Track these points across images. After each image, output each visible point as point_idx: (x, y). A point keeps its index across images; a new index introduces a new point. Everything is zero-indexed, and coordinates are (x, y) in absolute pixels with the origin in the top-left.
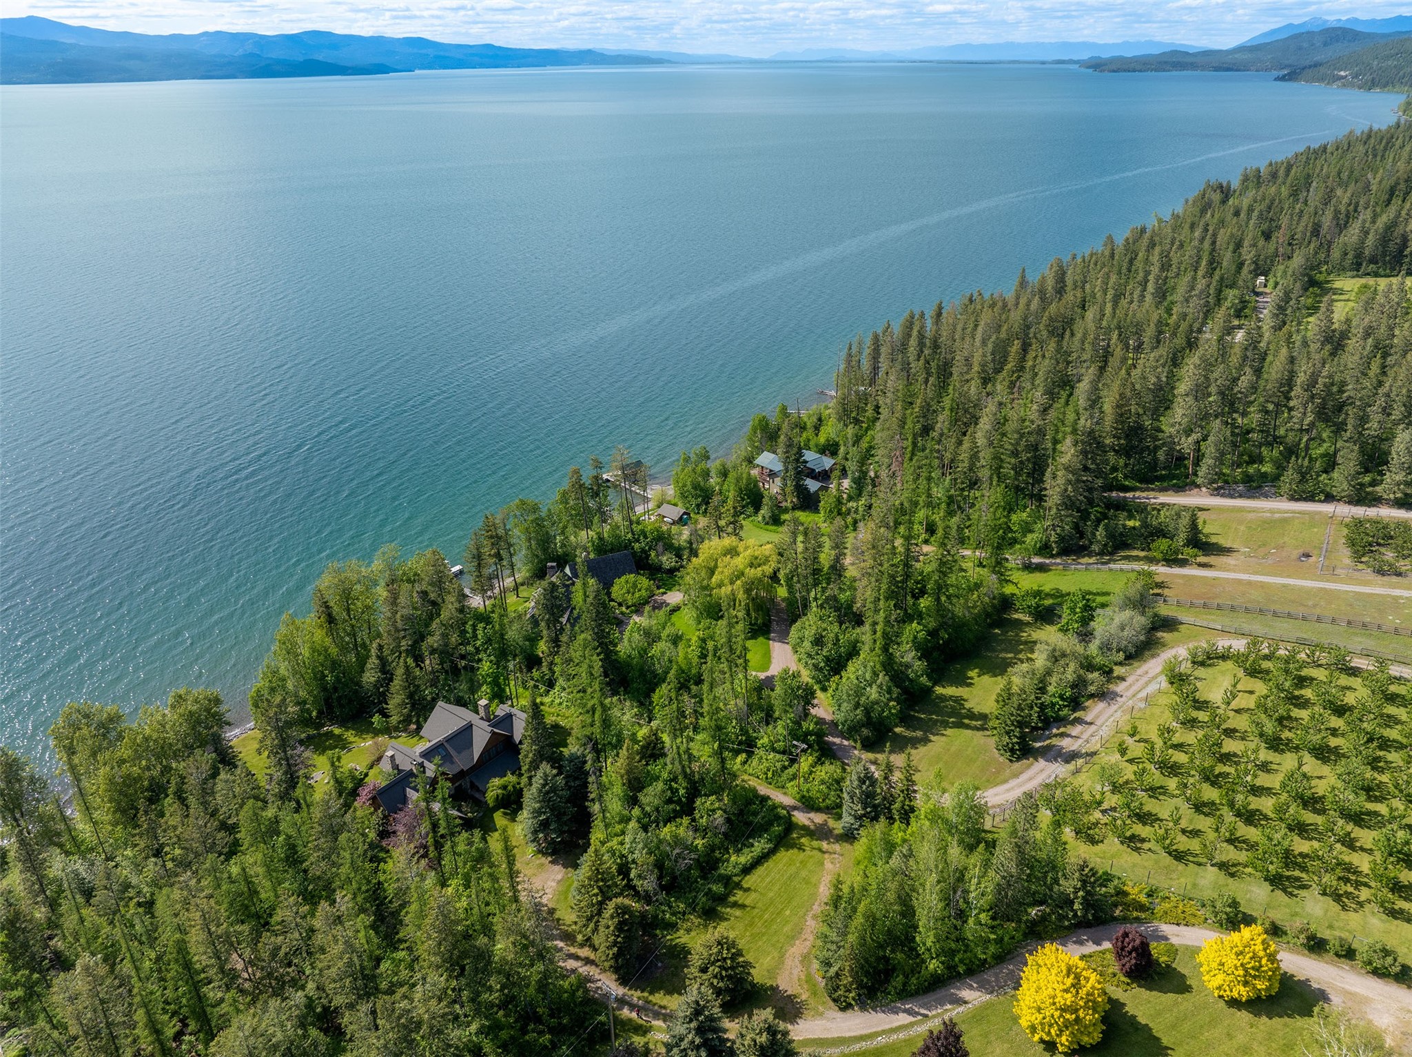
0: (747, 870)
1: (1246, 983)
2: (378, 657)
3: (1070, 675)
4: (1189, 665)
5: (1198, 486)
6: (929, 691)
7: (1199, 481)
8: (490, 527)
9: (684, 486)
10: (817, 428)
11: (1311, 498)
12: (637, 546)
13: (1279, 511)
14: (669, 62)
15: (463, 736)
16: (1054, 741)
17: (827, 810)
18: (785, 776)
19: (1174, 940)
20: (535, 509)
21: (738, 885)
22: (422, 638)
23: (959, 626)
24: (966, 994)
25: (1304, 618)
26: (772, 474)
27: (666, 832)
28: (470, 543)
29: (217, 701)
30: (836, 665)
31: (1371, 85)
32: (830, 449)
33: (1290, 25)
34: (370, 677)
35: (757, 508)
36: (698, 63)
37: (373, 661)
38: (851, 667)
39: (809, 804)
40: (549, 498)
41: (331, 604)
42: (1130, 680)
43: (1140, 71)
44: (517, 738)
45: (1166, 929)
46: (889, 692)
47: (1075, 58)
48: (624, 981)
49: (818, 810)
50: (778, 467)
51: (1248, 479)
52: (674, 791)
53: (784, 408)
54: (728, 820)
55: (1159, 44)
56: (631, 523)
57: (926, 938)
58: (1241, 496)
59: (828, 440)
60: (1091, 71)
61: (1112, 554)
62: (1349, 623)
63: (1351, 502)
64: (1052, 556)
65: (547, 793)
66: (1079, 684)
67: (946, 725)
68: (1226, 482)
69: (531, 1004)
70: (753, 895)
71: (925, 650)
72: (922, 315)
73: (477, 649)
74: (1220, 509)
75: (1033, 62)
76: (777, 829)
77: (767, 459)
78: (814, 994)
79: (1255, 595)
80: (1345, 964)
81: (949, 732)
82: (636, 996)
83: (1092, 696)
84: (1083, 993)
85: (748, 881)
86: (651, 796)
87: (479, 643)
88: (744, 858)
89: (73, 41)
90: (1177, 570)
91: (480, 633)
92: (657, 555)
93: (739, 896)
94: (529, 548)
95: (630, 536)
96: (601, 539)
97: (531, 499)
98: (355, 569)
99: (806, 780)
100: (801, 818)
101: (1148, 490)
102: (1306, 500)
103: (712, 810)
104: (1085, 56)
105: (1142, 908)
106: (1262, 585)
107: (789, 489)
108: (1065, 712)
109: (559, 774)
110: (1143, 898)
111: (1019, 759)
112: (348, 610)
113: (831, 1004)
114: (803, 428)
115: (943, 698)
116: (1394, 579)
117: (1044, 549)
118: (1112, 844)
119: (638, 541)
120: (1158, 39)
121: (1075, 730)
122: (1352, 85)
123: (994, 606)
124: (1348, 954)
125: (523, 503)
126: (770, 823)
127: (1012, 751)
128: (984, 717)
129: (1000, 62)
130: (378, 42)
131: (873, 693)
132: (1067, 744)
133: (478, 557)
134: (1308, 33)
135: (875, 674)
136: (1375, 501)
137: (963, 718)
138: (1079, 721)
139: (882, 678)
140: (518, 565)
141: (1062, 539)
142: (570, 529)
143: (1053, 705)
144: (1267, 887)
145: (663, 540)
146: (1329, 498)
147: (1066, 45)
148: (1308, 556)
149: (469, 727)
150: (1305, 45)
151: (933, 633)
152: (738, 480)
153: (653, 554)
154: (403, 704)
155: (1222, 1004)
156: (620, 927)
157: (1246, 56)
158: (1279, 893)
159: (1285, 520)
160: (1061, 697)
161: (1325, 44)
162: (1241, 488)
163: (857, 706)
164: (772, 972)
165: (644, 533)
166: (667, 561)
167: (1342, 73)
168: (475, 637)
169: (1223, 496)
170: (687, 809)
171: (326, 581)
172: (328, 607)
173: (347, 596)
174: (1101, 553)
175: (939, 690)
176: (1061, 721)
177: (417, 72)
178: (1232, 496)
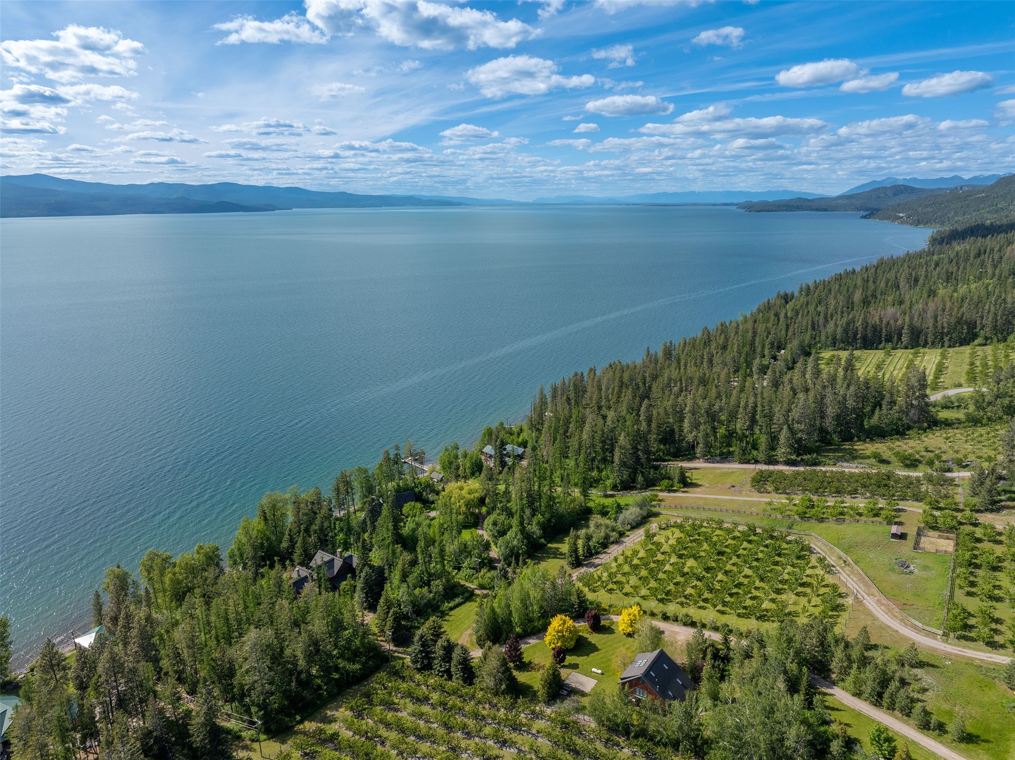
0: (451, 609)
1: (632, 626)
2: (289, 535)
3: (602, 534)
4: (658, 529)
5: (698, 458)
6: (545, 545)
7: (698, 455)
8: (343, 476)
9: (445, 462)
10: (519, 434)
11: (748, 462)
12: (416, 490)
13: (733, 468)
14: (465, 204)
15: (331, 563)
16: (592, 561)
17: (490, 589)
18: (473, 577)
19: (614, 620)
20: (366, 471)
21: (447, 614)
22: (311, 524)
23: (560, 517)
24: (531, 641)
25: (715, 510)
26: (491, 456)
27: (417, 591)
28: (334, 482)
29: (217, 549)
30: (502, 533)
31: (917, 223)
32: (524, 444)
33: (874, 182)
34: (285, 545)
35: (480, 472)
36: (486, 206)
37: (286, 537)
38: (509, 533)
39: (482, 587)
40: (373, 466)
41: (267, 511)
42: (631, 536)
43: (776, 211)
44: (354, 565)
45: (612, 617)
46: (523, 542)
47: (735, 201)
48: (396, 646)
49: (486, 589)
50: (493, 453)
51: (721, 454)
52: (422, 578)
53: (502, 424)
54: (444, 589)
55: (792, 192)
56: (414, 479)
57: (515, 618)
58: (718, 462)
59: (523, 440)
60: (743, 211)
61: (646, 489)
62: (733, 511)
63: (766, 464)
64: (619, 491)
65: (367, 580)
66: (607, 537)
67: (549, 558)
68: (712, 456)
69: (358, 648)
70: (453, 617)
71: (543, 527)
72: (582, 374)
73: (336, 534)
74: (705, 468)
75: (707, 205)
76: (466, 595)
77: (489, 449)
78: (472, 645)
79: (701, 503)
80: (675, 623)
81: (550, 560)
82: (400, 649)
83: (613, 543)
84: (566, 626)
85: (452, 613)
86: (411, 579)
87: (336, 531)
88: (452, 604)
89: (62, 189)
90: (672, 494)
91: (337, 526)
92: (427, 494)
93: (447, 618)
94: (362, 492)
95: (413, 485)
96: (398, 486)
97: (363, 466)
98: (279, 495)
99: (482, 578)
100: (478, 592)
101: (675, 461)
102: (746, 463)
103: (438, 585)
104: (741, 200)
105: (605, 610)
106: (706, 499)
107: (497, 463)
108: (600, 549)
109: (373, 572)
110: (607, 608)
111: (575, 568)
112: (274, 515)
113: (478, 647)
114: (511, 434)
115: (551, 548)
116: (765, 494)
117: (614, 487)
118: (602, 592)
119: (417, 487)
120: (790, 189)
121: (601, 556)
122: (906, 223)
123: (581, 510)
124: (676, 620)
125: (360, 468)
126: (464, 593)
127: (573, 564)
128: (564, 554)
129: (686, 205)
130: (268, 190)
131: (515, 542)
132: (597, 561)
133: (338, 490)
134: (883, 188)
135: (516, 534)
136: (776, 463)
137: (556, 554)
138: (605, 553)
139: (519, 536)
140: (356, 500)
141: (622, 482)
142: (383, 482)
143: (595, 547)
144: (657, 602)
145: (430, 487)
146: (757, 462)
147: (729, 193)
148: (733, 486)
149: (333, 560)
150: (882, 195)
151: (549, 521)
152: (471, 458)
153: (424, 493)
154: (301, 555)
155: (625, 636)
156: (395, 620)
157: (845, 202)
158: (661, 604)
159: (733, 472)
160: (598, 543)
161: (895, 195)
162: (718, 458)
163: (507, 547)
164: (456, 639)
165: (420, 483)
166: (431, 497)
167: (901, 215)
168: (335, 528)
169: (709, 462)
170: (428, 584)
171: (264, 501)
172: (265, 513)
173: (274, 507)
174: (640, 489)
175: (549, 545)
176: (597, 553)
177: (294, 210)
178: (713, 463)
